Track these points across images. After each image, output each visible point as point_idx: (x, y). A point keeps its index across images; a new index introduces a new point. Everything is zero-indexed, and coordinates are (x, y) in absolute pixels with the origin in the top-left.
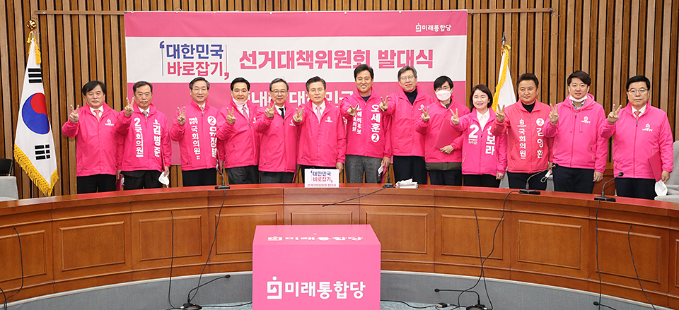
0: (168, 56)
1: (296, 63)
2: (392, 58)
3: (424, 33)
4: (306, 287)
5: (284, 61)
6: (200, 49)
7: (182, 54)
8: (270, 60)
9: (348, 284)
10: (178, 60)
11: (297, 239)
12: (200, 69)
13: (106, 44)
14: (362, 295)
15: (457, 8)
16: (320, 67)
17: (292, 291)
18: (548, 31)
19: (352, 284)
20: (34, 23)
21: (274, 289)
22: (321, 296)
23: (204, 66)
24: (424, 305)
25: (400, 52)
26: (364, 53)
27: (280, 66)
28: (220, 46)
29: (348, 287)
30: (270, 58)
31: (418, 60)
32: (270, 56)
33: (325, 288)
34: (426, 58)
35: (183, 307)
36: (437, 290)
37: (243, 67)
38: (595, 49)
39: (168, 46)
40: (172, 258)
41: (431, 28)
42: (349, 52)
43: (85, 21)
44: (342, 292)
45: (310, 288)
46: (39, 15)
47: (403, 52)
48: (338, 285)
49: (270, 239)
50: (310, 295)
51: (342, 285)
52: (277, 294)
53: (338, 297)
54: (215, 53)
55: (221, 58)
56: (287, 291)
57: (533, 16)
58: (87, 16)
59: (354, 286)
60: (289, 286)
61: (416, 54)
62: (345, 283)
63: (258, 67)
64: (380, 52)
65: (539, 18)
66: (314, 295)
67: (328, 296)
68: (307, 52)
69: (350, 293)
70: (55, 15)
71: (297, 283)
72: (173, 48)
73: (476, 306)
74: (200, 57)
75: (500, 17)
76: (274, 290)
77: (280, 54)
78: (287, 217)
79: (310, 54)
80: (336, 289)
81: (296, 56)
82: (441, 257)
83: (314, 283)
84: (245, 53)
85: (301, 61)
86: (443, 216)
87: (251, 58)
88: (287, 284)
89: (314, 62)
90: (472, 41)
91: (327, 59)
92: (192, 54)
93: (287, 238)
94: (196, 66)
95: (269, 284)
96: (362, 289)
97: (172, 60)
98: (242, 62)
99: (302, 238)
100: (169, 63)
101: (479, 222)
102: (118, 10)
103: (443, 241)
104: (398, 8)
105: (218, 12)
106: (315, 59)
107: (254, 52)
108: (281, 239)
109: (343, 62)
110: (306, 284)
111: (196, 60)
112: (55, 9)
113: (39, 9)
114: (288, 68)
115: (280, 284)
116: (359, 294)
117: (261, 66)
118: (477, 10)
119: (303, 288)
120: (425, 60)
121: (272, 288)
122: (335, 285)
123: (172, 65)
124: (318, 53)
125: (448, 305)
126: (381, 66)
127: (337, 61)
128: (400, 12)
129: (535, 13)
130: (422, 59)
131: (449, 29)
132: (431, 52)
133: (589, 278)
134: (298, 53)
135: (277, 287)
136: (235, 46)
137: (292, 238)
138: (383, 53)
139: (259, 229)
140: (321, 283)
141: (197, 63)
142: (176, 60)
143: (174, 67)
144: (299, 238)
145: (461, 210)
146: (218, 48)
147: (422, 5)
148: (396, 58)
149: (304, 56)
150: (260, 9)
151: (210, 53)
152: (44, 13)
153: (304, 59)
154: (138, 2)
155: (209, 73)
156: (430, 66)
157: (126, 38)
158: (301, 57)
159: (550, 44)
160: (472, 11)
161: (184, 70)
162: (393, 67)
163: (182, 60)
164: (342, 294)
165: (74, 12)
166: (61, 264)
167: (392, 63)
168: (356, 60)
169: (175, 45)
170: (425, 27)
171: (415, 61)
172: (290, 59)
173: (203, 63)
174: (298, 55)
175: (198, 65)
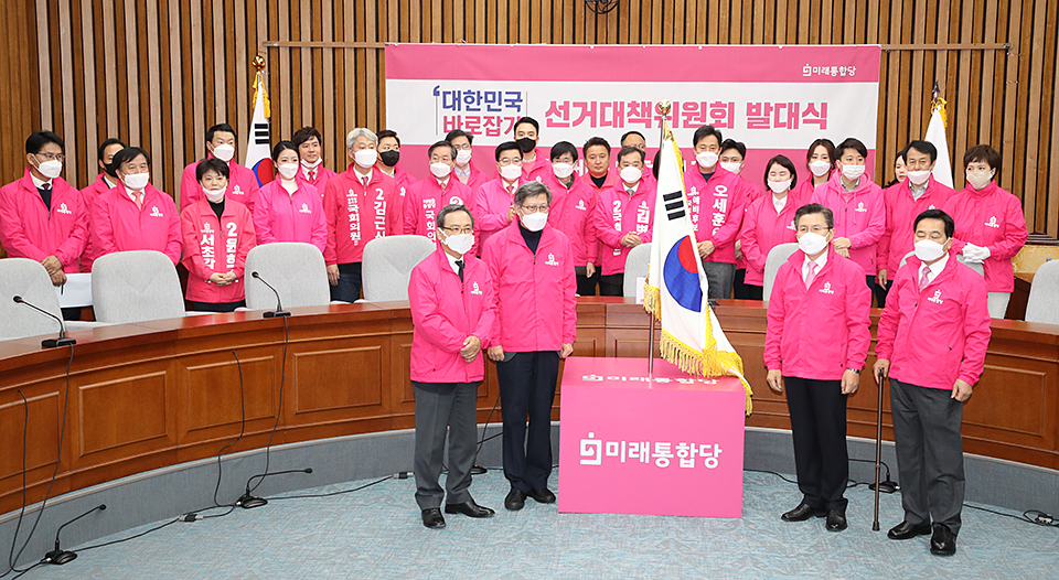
0: (445, 107)
1: (626, 119)
2: (767, 114)
3: (815, 78)
4: (636, 450)
5: (609, 117)
6: (490, 97)
7: (464, 105)
8: (588, 114)
9: (697, 447)
10: (460, 113)
11: (624, 379)
12: (489, 126)
13: (358, 90)
14: (716, 463)
15: (866, 43)
17: (616, 454)
18: (1002, 77)
19: (702, 447)
20: (261, 60)
21: (591, 450)
22: (658, 462)
23: (494, 121)
25: (779, 106)
26: (725, 105)
27: (604, 123)
28: (519, 94)
29: (697, 451)
30: (589, 112)
31: (807, 117)
32: (589, 109)
33: (663, 452)
34: (816, 114)
37: (550, 124)
39: (445, 93)
41: (826, 70)
42: (704, 104)
43: (331, 56)
44: (688, 458)
45: (641, 451)
46: (268, 48)
47: (784, 105)
48: (682, 447)
49: (585, 377)
50: (642, 460)
51: (688, 448)
52: (594, 457)
53: (682, 465)
54: (510, 103)
55: (518, 111)
56: (608, 453)
57: (979, 54)
58: (334, 49)
59: (706, 451)
60: (612, 447)
61: (802, 110)
62: (693, 445)
63: (571, 125)
64: (749, 105)
65: (989, 58)
66: (647, 461)
67: (668, 463)
68: (643, 103)
69: (699, 460)
70: (290, 48)
71: (623, 443)
72: (451, 95)
73: (883, 484)
74: (489, 109)
75: (930, 56)
76: (591, 452)
77: (604, 105)
78: (610, 345)
79: (647, 107)
80: (679, 454)
81: (627, 110)
83: (648, 444)
84: (553, 103)
85: (634, 116)
87: (562, 112)
88: (609, 444)
89: (653, 118)
90: (887, 90)
91: (671, 114)
92: (479, 104)
93: (609, 378)
94: (483, 121)
95: (584, 443)
96: (716, 455)
97: (450, 113)
98: (550, 117)
99: (631, 379)
100: (445, 117)
102: (377, 41)
104: (777, 41)
105: (517, 44)
106: (654, 113)
107: (567, 103)
109: (696, 119)
110: (636, 445)
111: (484, 113)
112: (290, 40)
113: (268, 40)
114: (615, 126)
115: (598, 443)
116: (712, 462)
117: (575, 124)
118: (895, 45)
119: (631, 450)
120: (816, 118)
121: (587, 447)
122: (677, 448)
123: (449, 120)
126: (750, 126)
127: (685, 118)
128: (781, 47)
129: (983, 51)
130: (811, 116)
131: (852, 73)
132: (824, 106)
133: (1055, 449)
134: (629, 105)
135: (595, 447)
136: (538, 96)
137: (617, 378)
138: (754, 107)
139: (571, 363)
140: (657, 444)
141: (485, 117)
142: (456, 113)
143: (453, 123)
144: (628, 379)
146: (515, 97)
147: (813, 38)
148: (772, 113)
149: (639, 109)
150: (576, 41)
151: (504, 103)
152: (276, 45)
153: (638, 114)
154: (404, 29)
155: (502, 132)
156: (823, 126)
157: (387, 80)
158: (634, 111)
159: (1004, 96)
160: (888, 47)
161: (467, 127)
162: (768, 127)
163: (464, 113)
164: (687, 461)
165: (317, 44)
166: (295, 404)
167: (767, 121)
168: (713, 116)
169: (454, 92)
170: (816, 70)
171: (801, 119)
172: (618, 113)
173: (493, 118)
174: (630, 108)
175: (486, 120)
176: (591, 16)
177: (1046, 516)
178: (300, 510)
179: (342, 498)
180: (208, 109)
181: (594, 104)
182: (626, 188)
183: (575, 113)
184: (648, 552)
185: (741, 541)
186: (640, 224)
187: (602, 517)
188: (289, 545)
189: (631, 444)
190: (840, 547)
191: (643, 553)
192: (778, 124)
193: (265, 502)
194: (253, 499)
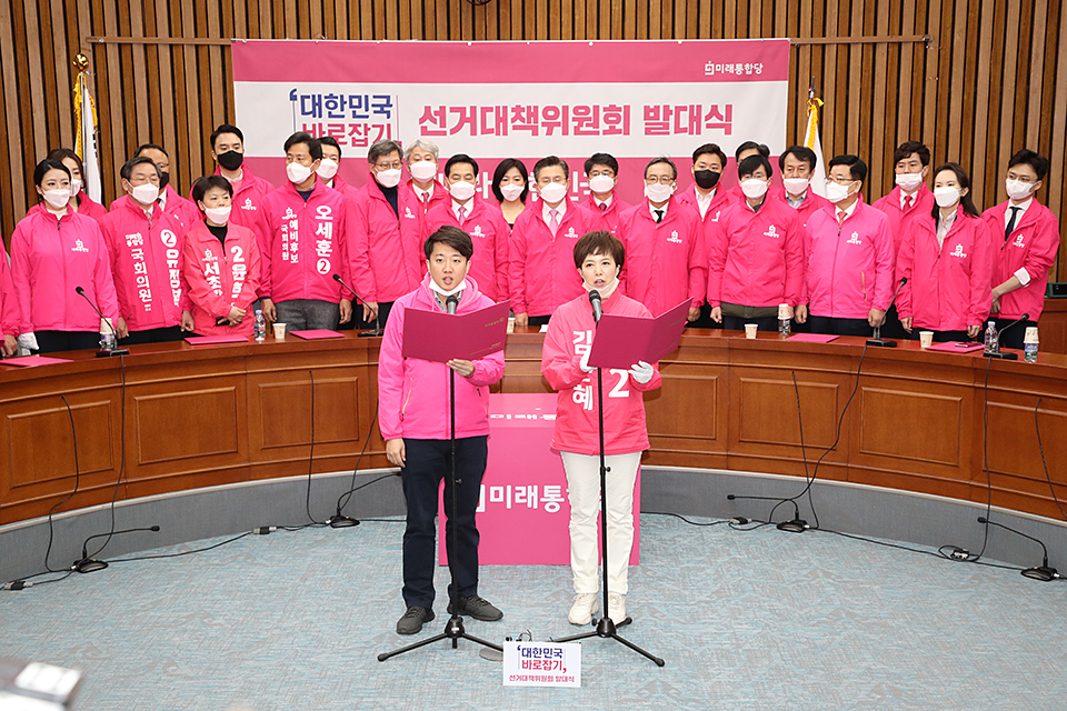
0: (304, 113)
1: (510, 126)
2: (666, 118)
3: (718, 77)
4: (524, 494)
5: (491, 124)
6: (356, 102)
7: (325, 111)
8: (468, 120)
10: (320, 120)
11: (509, 417)
12: (355, 135)
13: (202, 93)
15: (773, 37)
16: (549, 133)
17: (501, 499)
18: (921, 73)
20: (84, 59)
22: (547, 507)
23: (361, 129)
24: (710, 520)
25: (679, 109)
26: (620, 109)
27: (485, 131)
28: (388, 98)
30: (468, 118)
31: (709, 122)
32: (468, 115)
33: (552, 495)
34: (721, 118)
35: (329, 522)
36: (731, 497)
37: (424, 131)
38: (997, 102)
39: (303, 98)
40: (312, 444)
41: (730, 68)
42: (596, 108)
43: (169, 54)
45: (529, 495)
46: (93, 44)
47: (685, 109)
50: (530, 506)
54: (379, 109)
55: (388, 117)
56: (493, 499)
57: (896, 48)
58: (171, 46)
60: (497, 493)
61: (705, 112)
63: (448, 133)
64: (647, 109)
65: (907, 51)
66: (536, 507)
67: (558, 507)
68: (529, 107)
70: (120, 45)
71: (509, 487)
72: (311, 99)
73: (792, 523)
74: (355, 116)
75: (843, 50)
77: (485, 110)
79: (533, 112)
81: (511, 115)
82: (737, 445)
83: (536, 487)
84: (428, 109)
85: (518, 123)
86: (742, 379)
87: (438, 118)
88: (493, 489)
89: (540, 124)
90: (797, 90)
91: (560, 119)
92: (342, 110)
94: (348, 130)
97: (310, 121)
98: (423, 125)
99: (517, 416)
100: (305, 125)
101: (800, 390)
102: (222, 36)
103: (741, 420)
104: (676, 35)
105: (384, 41)
106: (541, 119)
107: (443, 108)
109: (587, 125)
110: (523, 489)
111: (348, 120)
112: (119, 35)
113: (93, 34)
114: (498, 134)
117: (453, 131)
118: (805, 39)
119: (517, 495)
120: (720, 122)
124: (546, 109)
125: (749, 520)
126: (648, 132)
127: (576, 124)
128: (680, 42)
129: (900, 44)
130: (714, 120)
131: (759, 71)
132: (729, 108)
133: (972, 480)
134: (513, 110)
136: (411, 100)
137: (502, 416)
138: (652, 110)
140: (546, 487)
141: (350, 125)
142: (317, 120)
144: (513, 417)
145: (770, 371)
146: (384, 101)
147: (716, 31)
148: (672, 117)
149: (524, 115)
150: (452, 37)
151: (371, 109)
152: (102, 41)
153: (523, 120)
154: (253, 23)
156: (729, 132)
157: (235, 83)
158: (518, 117)
159: (924, 95)
160: (798, 41)
162: (668, 133)
163: (325, 120)
165: (151, 40)
166: (137, 454)
167: (666, 126)
168: (606, 121)
169: (314, 96)
170: (720, 68)
171: (704, 123)
172: (502, 119)
173: (360, 125)
174: (514, 114)
175: (351, 128)
176: (467, 8)
177: (962, 551)
178: (147, 573)
179: (195, 558)
180: (24, 116)
181: (473, 109)
183: (453, 119)
184: (537, 605)
185: (638, 589)
188: (133, 612)
189: (517, 488)
190: (744, 592)
191: (531, 606)
192: (678, 130)
193: (105, 565)
194: (92, 562)
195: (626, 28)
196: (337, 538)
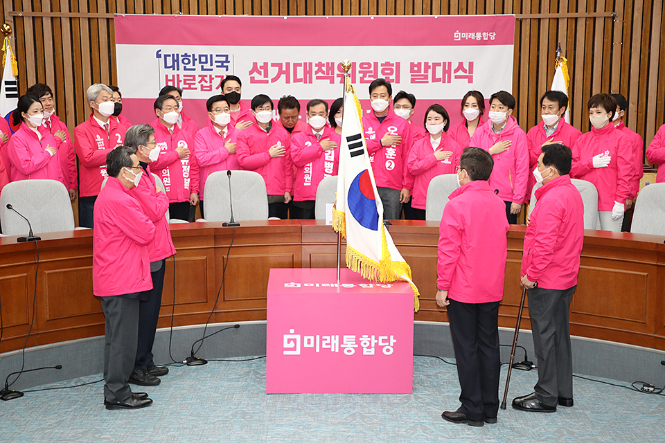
0: (166, 67)
1: (314, 76)
2: (426, 71)
3: (464, 42)
4: (328, 342)
5: (300, 75)
6: (203, 59)
7: (181, 66)
8: (284, 72)
9: (377, 338)
10: (178, 72)
11: (317, 285)
12: (203, 83)
13: (93, 52)
14: (392, 351)
15: (503, 13)
16: (342, 81)
17: (312, 345)
18: (610, 39)
19: (381, 338)
20: (8, 27)
21: (292, 343)
22: (345, 351)
23: (207, 79)
25: (435, 65)
26: (393, 65)
27: (296, 80)
28: (227, 56)
29: (376, 341)
30: (284, 71)
31: (456, 74)
32: (284, 69)
33: (349, 343)
34: (465, 71)
35: (186, 361)
37: (253, 81)
39: (166, 56)
40: (174, 305)
41: (472, 35)
42: (376, 64)
43: (69, 24)
44: (370, 347)
45: (332, 343)
46: (14, 17)
47: (439, 65)
48: (365, 339)
49: (285, 285)
50: (333, 350)
51: (369, 339)
52: (294, 349)
53: (365, 353)
54: (220, 64)
55: (227, 70)
56: (306, 345)
57: (592, 21)
58: (71, 18)
59: (384, 341)
60: (309, 340)
61: (454, 67)
62: (373, 337)
63: (270, 81)
64: (412, 65)
65: (599, 24)
66: (337, 351)
67: (353, 351)
68: (328, 63)
69: (378, 348)
70: (33, 18)
71: (318, 337)
72: (171, 57)
73: (522, 363)
74: (203, 69)
75: (553, 23)
76: (292, 345)
77: (296, 65)
78: (305, 258)
79: (330, 67)
80: (362, 344)
81: (315, 69)
83: (337, 337)
84: (255, 64)
85: (320, 74)
87: (262, 71)
88: (306, 338)
89: (335, 76)
90: (520, 51)
91: (350, 72)
92: (194, 65)
93: (306, 285)
94: (198, 79)
95: (286, 337)
96: (392, 345)
97: (170, 72)
98: (251, 76)
99: (323, 285)
100: (167, 76)
102: (107, 12)
104: (434, 12)
105: (224, 16)
106: (336, 72)
107: (266, 64)
108: (299, 285)
109: (369, 76)
110: (328, 338)
111: (198, 72)
112: (33, 11)
113: (14, 10)
114: (305, 82)
115: (298, 337)
116: (388, 350)
117: (273, 80)
118: (526, 15)
119: (324, 342)
120: (465, 74)
121: (289, 341)
122: (361, 339)
123: (170, 77)
126: (413, 81)
127: (361, 75)
128: (436, 17)
129: (595, 18)
130: (460, 73)
131: (493, 38)
132: (471, 64)
133: (655, 333)
134: (316, 65)
135: (295, 340)
136: (242, 58)
137: (312, 285)
138: (416, 66)
139: (273, 272)
140: (345, 337)
141: (199, 76)
142: (175, 72)
143: (173, 80)
144: (320, 285)
146: (224, 59)
147: (462, 9)
148: (430, 71)
149: (324, 69)
150: (273, 13)
151: (215, 64)
152: (20, 15)
153: (323, 72)
155: (214, 88)
156: (471, 81)
157: (116, 46)
158: (320, 70)
159: (612, 55)
160: (521, 16)
161: (185, 84)
162: (427, 82)
163: (182, 72)
164: (369, 350)
165: (56, 14)
166: (46, 313)
167: (426, 77)
168: (383, 73)
169: (173, 55)
170: (465, 35)
171: (453, 75)
172: (308, 72)
173: (206, 76)
174: (317, 68)
175: (200, 78)
177: (649, 386)
178: (52, 400)
181: (288, 64)
182: (314, 133)
183: (273, 72)
184: (339, 423)
185: (412, 413)
186: (328, 161)
187: (301, 397)
188: (42, 429)
189: (324, 337)
191: (335, 424)
192: (434, 80)
193: (22, 394)
194: (11, 392)
195: (398, 7)
196: (192, 374)
